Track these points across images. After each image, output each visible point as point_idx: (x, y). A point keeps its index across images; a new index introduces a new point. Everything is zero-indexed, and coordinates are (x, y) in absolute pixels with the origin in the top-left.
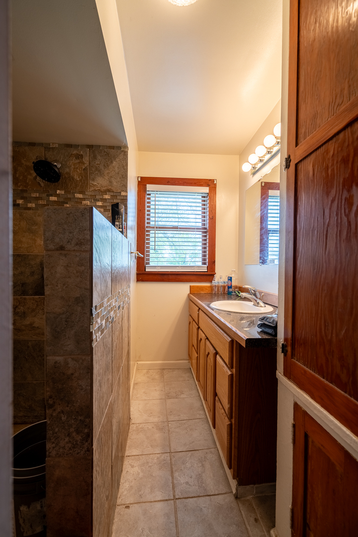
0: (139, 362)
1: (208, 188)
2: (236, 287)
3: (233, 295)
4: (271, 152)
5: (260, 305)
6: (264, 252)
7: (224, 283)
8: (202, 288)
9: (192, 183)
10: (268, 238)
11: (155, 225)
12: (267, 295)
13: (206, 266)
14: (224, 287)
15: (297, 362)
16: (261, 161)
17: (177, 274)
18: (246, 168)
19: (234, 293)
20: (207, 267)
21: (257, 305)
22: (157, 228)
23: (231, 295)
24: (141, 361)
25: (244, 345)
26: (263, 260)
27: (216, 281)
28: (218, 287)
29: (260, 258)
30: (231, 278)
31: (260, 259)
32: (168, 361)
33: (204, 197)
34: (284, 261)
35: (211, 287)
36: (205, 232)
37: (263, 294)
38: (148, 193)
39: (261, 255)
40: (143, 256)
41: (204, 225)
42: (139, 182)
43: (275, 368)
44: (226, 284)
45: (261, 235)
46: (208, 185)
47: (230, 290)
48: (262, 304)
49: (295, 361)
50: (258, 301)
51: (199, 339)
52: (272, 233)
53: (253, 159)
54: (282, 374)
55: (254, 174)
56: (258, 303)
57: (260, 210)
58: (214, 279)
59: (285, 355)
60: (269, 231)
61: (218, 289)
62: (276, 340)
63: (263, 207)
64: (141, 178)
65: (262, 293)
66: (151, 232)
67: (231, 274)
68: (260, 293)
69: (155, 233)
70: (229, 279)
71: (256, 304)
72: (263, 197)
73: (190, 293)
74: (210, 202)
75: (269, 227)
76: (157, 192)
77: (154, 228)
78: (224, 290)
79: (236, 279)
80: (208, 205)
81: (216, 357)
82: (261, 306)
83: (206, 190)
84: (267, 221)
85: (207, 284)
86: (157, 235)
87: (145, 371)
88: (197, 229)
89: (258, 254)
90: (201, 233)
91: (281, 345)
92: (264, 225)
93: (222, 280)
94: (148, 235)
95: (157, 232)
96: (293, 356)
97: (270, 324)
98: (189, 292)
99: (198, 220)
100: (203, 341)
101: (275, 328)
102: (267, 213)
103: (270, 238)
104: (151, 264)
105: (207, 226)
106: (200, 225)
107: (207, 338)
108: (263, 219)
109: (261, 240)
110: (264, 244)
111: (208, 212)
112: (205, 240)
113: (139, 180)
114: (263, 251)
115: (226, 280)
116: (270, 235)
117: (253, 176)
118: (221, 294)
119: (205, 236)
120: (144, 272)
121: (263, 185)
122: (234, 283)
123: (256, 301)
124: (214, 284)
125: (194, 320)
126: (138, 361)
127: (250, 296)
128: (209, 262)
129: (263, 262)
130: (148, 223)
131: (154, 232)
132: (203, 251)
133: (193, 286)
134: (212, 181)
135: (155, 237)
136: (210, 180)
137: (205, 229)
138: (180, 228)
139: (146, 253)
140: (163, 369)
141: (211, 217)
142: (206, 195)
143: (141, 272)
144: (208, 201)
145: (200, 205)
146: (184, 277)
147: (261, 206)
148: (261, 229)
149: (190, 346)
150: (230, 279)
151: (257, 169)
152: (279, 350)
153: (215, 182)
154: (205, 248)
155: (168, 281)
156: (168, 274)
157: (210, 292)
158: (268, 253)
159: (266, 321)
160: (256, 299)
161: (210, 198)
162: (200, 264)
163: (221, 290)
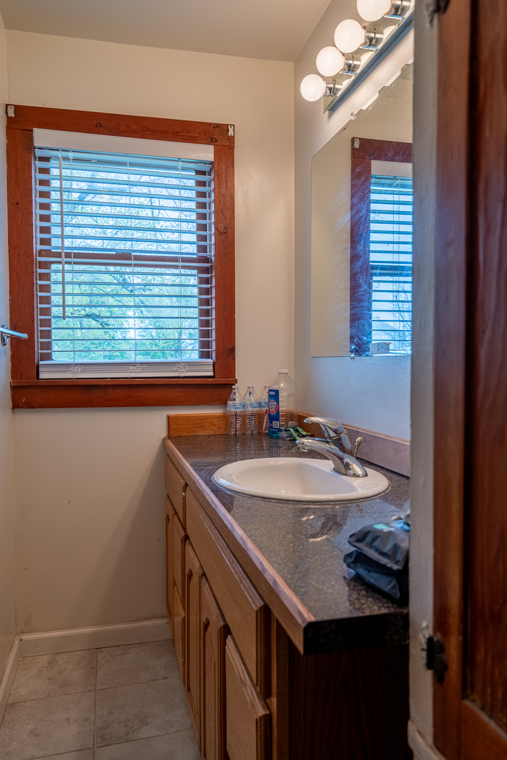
0: (26, 637)
1: (211, 148)
2: (290, 416)
3: (283, 439)
4: (378, 41)
5: (351, 472)
6: (362, 321)
7: (260, 405)
8: (200, 421)
9: (165, 132)
10: (370, 286)
11: (62, 247)
12: (370, 439)
13: (210, 361)
14: (259, 417)
15: (484, 717)
16: (350, 68)
17: (131, 386)
18: (312, 89)
19: (284, 434)
20: (214, 363)
21: (343, 470)
22: (68, 255)
23: (278, 438)
24: (31, 632)
25: (299, 642)
26: (359, 345)
27: (237, 401)
28: (244, 416)
29: (352, 338)
30: (277, 392)
31: (352, 341)
32: (112, 624)
33: (203, 173)
34: (429, 348)
35: (225, 418)
36: (207, 270)
37: (359, 439)
38: (38, 153)
39: (354, 331)
40: (25, 336)
41: (202, 249)
42: (9, 119)
43: (403, 715)
44: (264, 409)
45: (353, 277)
46: (211, 141)
47: (276, 424)
48: (357, 468)
49: (475, 709)
50: (348, 459)
51: (187, 572)
52: (381, 275)
53: (329, 61)
54: (430, 739)
55: (333, 108)
56: (347, 466)
57: (349, 206)
58: (232, 396)
59: (439, 678)
60: (373, 267)
61: (244, 424)
62: (406, 618)
63: (356, 200)
64: (18, 109)
65: (358, 433)
66: (54, 267)
67: (278, 383)
68: (353, 434)
69: (63, 272)
70: (270, 396)
71: (342, 467)
72: (358, 170)
73: (169, 437)
74: (218, 187)
75: (373, 257)
76: (65, 154)
77: (59, 255)
78: (261, 424)
79: (290, 396)
80: (213, 195)
81: (225, 644)
82: (355, 475)
83: (206, 153)
84: (367, 241)
85: (216, 411)
86: (68, 277)
87: (43, 661)
88: (184, 260)
89: (344, 329)
90: (195, 272)
91: (423, 641)
92: (360, 248)
93: (253, 399)
94: (46, 277)
95: (67, 267)
96: (466, 688)
97: (384, 560)
98: (164, 433)
99: (185, 237)
100: (195, 579)
101: (402, 576)
102: (368, 221)
103: (375, 286)
104: (58, 358)
105: (211, 253)
106: (193, 249)
107: (204, 574)
108: (358, 233)
109: (354, 288)
110: (361, 301)
111: (213, 216)
112: (207, 291)
113: (11, 114)
114: (358, 319)
115: (265, 398)
116: (375, 278)
117: (330, 116)
118: (252, 435)
119: (207, 281)
120: (33, 381)
121: (357, 145)
122: (285, 405)
123: (341, 459)
124: (233, 410)
125: (176, 513)
126: (23, 632)
127: (326, 446)
128: (217, 351)
129: (360, 347)
130: (46, 242)
131: (60, 267)
132: (200, 321)
133: (177, 418)
134: (223, 129)
135: (63, 283)
136: (216, 126)
137: (207, 260)
138: (137, 258)
139: (38, 328)
140: (95, 650)
141: (222, 229)
142: (207, 168)
143: (24, 382)
144: (213, 183)
145: (193, 194)
146: (151, 394)
147: (352, 196)
148: (354, 258)
149: (169, 583)
150: (274, 395)
151: (339, 94)
152: (418, 657)
153: (231, 133)
154: (207, 313)
155: (106, 406)
156: (105, 387)
157: (222, 431)
158: (370, 325)
159: (371, 545)
160: (341, 454)
161: (218, 177)
162: (195, 356)
163: (252, 425)
